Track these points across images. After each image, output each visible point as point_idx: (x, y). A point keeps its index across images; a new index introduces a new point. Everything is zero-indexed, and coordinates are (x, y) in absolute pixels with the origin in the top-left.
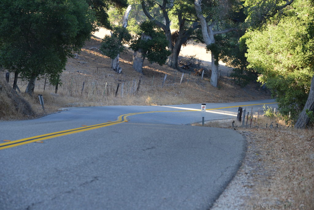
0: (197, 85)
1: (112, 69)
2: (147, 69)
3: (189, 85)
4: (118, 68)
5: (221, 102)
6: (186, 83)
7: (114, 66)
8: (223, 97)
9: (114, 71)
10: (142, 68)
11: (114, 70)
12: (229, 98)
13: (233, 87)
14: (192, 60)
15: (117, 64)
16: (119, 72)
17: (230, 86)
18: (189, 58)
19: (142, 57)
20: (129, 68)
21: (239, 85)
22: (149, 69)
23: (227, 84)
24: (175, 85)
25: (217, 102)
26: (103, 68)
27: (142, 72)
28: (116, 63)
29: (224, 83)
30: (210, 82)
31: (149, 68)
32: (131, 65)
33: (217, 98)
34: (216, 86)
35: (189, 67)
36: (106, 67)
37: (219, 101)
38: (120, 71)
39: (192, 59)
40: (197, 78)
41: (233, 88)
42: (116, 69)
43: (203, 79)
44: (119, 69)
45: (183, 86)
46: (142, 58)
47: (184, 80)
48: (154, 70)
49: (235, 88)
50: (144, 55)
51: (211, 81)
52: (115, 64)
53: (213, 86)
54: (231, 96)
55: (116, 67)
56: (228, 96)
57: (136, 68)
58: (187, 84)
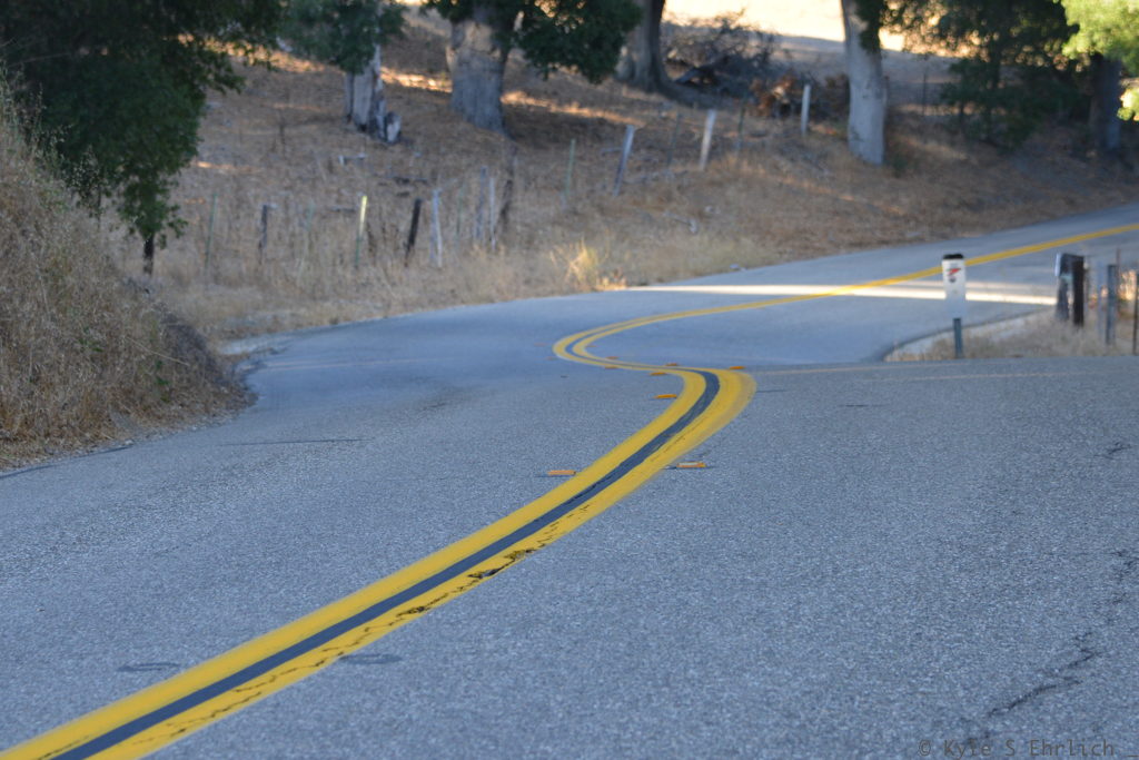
0: (785, 165)
1: (351, 126)
2: (519, 106)
3: (746, 168)
4: (380, 119)
5: (920, 240)
6: (732, 159)
7: (362, 111)
8: (923, 212)
9: (362, 135)
10: (500, 106)
11: (363, 128)
12: (956, 214)
13: (962, 156)
14: (727, 37)
15: (376, 99)
16: (391, 137)
17: (946, 152)
18: (712, 30)
19: (493, 49)
20: (434, 109)
21: (989, 142)
22: (529, 106)
23: (931, 146)
24: (676, 175)
25: (901, 241)
26: (306, 123)
27: (504, 124)
28: (369, 94)
29: (914, 142)
30: (844, 140)
31: (531, 101)
32: (437, 94)
33: (896, 217)
34: (878, 159)
35: (717, 73)
36: (315, 119)
37: (910, 235)
38: (393, 129)
39: (725, 30)
40: (777, 127)
41: (963, 163)
42: (374, 122)
43: (809, 129)
44: (389, 119)
45: (717, 177)
46: (497, 54)
47: (720, 146)
48: (554, 109)
49: (974, 161)
50: (503, 38)
51: (850, 136)
52: (364, 99)
53: (865, 163)
54: (964, 204)
55: (371, 113)
56: (945, 205)
57: (469, 110)
58: (738, 166)
